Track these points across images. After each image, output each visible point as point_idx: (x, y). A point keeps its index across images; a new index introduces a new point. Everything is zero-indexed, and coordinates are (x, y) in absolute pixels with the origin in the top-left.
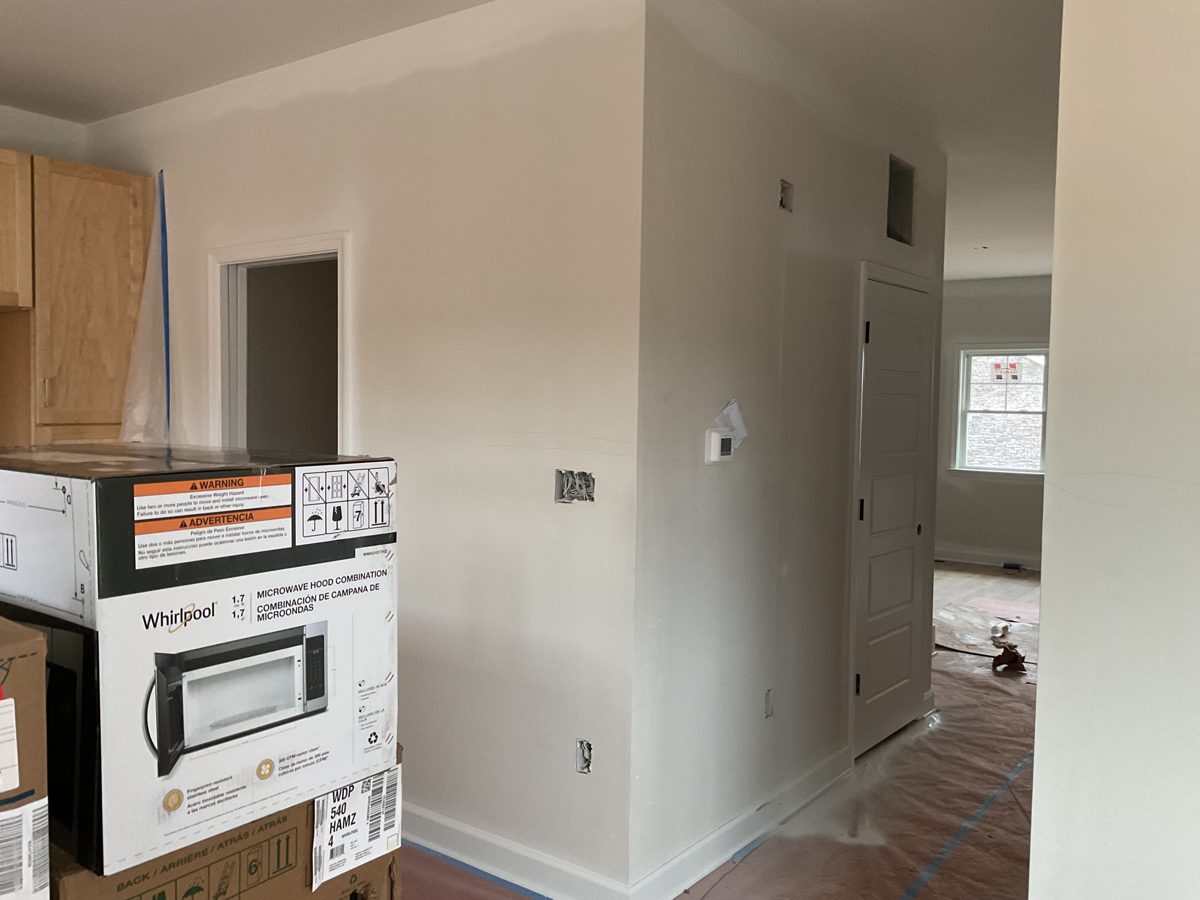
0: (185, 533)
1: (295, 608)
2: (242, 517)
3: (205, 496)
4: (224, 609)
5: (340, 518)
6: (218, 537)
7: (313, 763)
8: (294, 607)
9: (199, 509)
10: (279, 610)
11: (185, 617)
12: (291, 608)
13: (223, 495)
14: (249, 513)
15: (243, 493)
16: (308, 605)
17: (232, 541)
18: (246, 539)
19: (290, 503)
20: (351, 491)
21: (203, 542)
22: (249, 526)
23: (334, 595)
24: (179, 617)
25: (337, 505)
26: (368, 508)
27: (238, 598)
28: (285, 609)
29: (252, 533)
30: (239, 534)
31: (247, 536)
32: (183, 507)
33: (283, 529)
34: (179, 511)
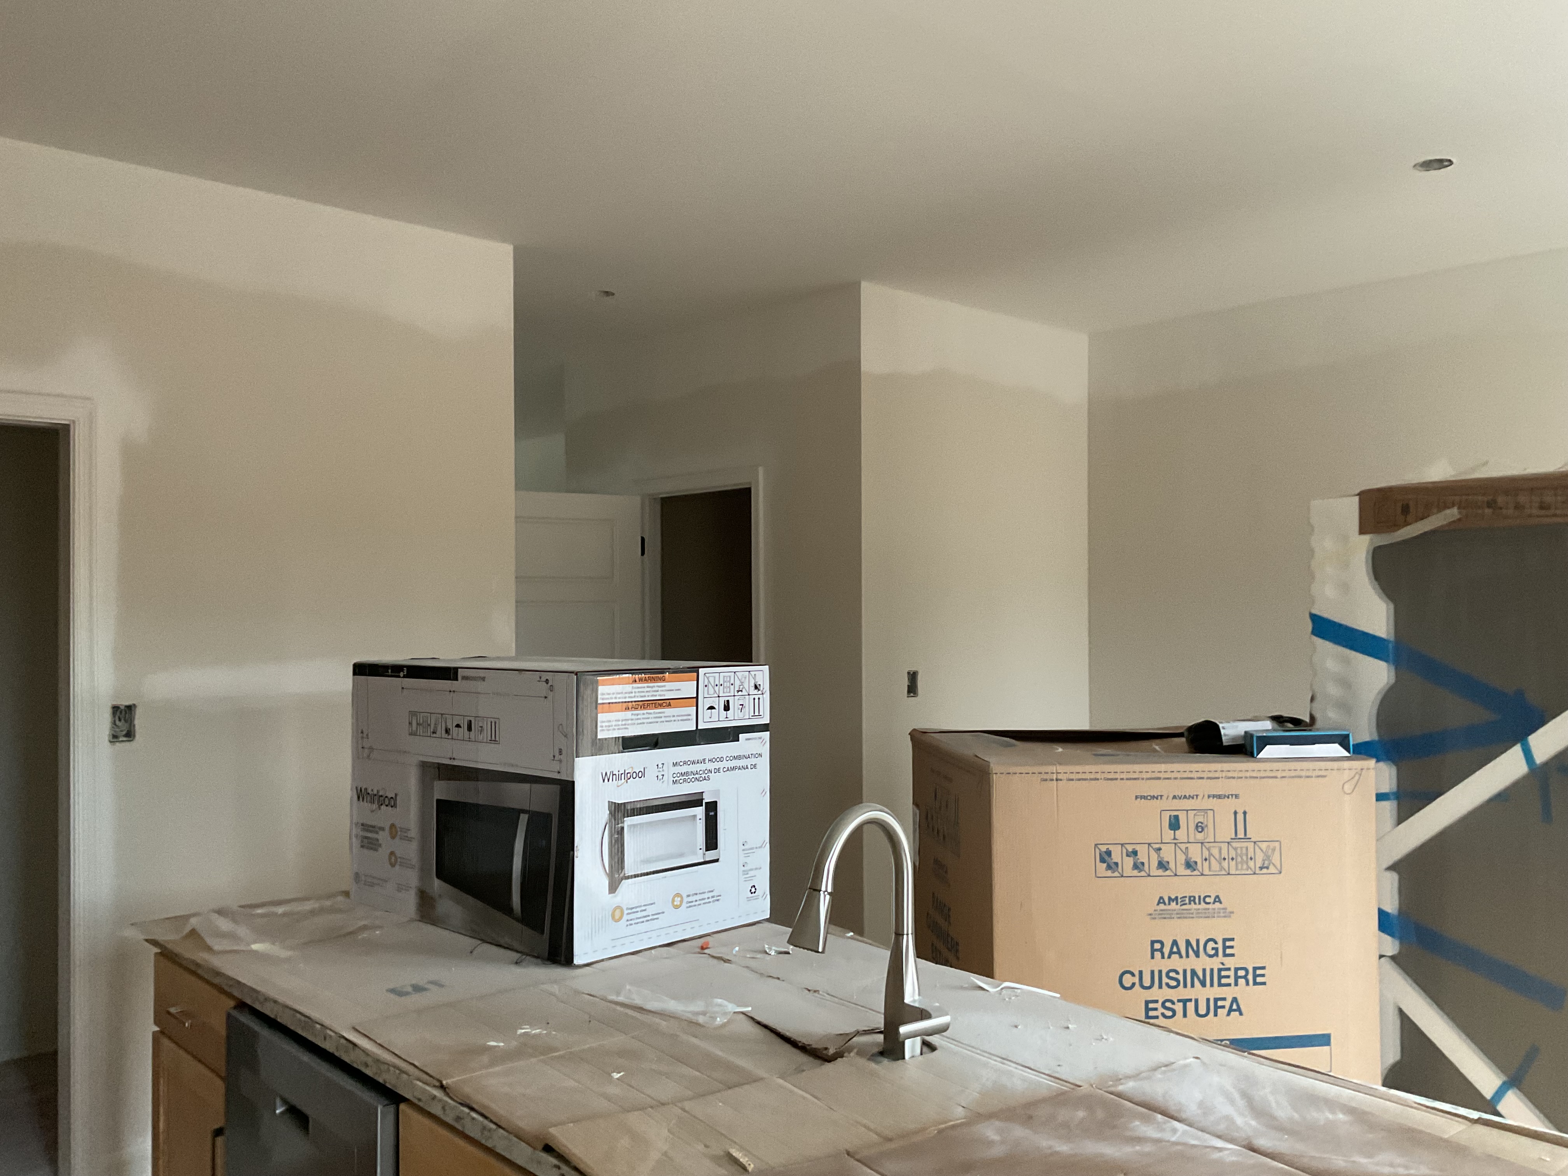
0: (628, 714)
1: (699, 777)
2: (664, 705)
3: (641, 688)
4: (652, 773)
5: (729, 710)
6: (649, 718)
7: (709, 902)
8: (697, 776)
9: (637, 697)
10: (687, 778)
11: (628, 776)
12: (695, 777)
13: (652, 687)
14: (668, 701)
15: (664, 686)
16: (706, 776)
17: (657, 722)
18: (666, 721)
19: (695, 696)
20: (737, 689)
21: (639, 721)
22: (668, 711)
23: (725, 770)
24: (623, 776)
25: (727, 699)
26: (748, 702)
27: (660, 766)
28: (691, 777)
29: (670, 716)
30: (661, 717)
31: (668, 719)
32: (627, 695)
33: (689, 715)
34: (625, 698)
